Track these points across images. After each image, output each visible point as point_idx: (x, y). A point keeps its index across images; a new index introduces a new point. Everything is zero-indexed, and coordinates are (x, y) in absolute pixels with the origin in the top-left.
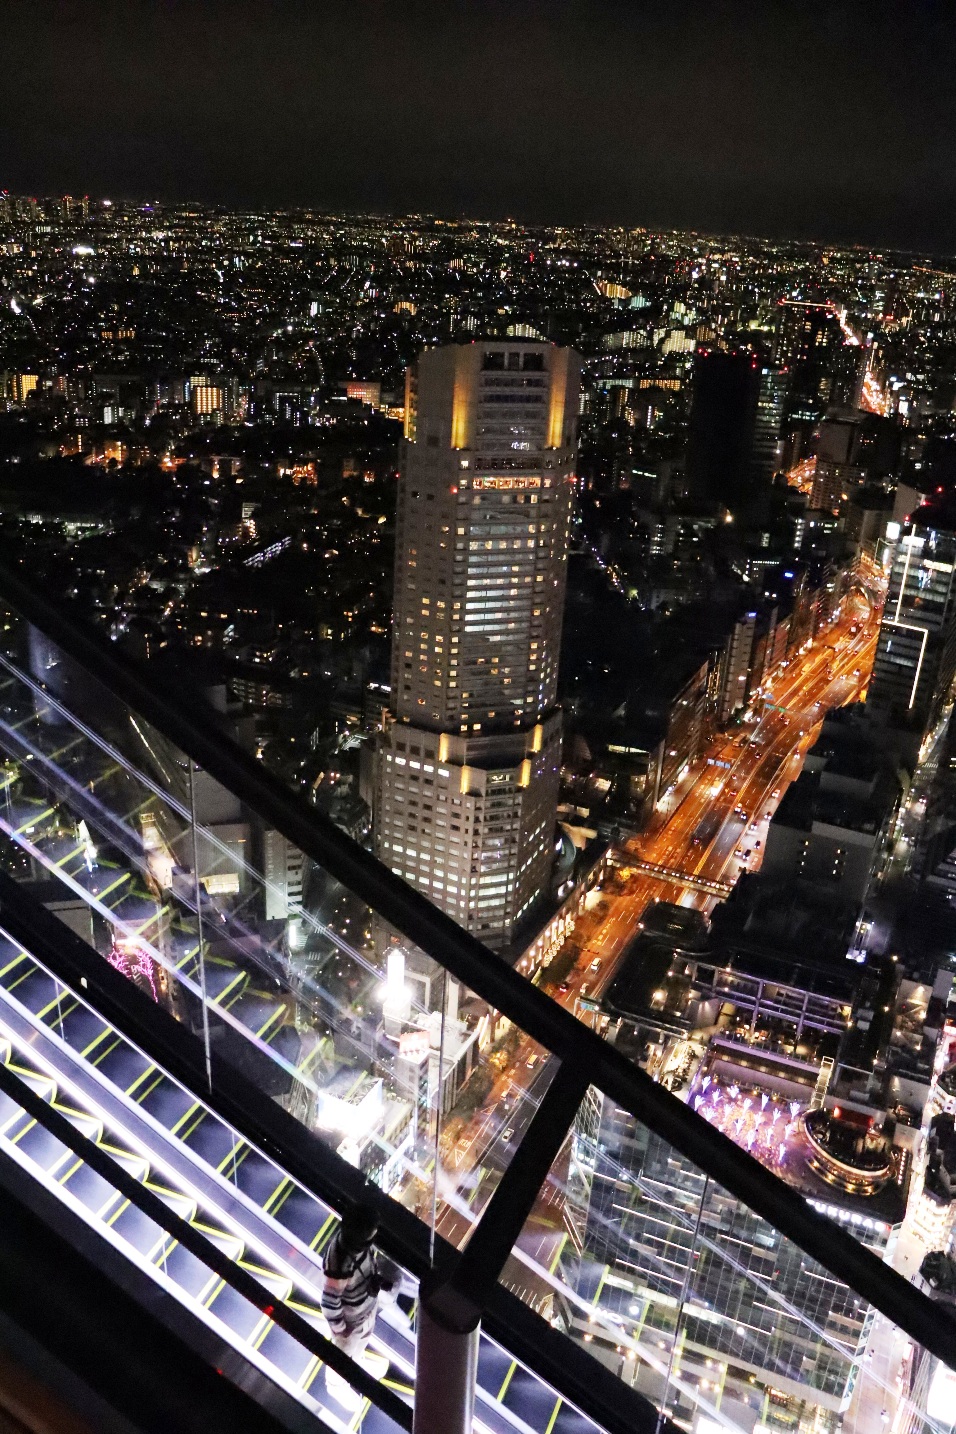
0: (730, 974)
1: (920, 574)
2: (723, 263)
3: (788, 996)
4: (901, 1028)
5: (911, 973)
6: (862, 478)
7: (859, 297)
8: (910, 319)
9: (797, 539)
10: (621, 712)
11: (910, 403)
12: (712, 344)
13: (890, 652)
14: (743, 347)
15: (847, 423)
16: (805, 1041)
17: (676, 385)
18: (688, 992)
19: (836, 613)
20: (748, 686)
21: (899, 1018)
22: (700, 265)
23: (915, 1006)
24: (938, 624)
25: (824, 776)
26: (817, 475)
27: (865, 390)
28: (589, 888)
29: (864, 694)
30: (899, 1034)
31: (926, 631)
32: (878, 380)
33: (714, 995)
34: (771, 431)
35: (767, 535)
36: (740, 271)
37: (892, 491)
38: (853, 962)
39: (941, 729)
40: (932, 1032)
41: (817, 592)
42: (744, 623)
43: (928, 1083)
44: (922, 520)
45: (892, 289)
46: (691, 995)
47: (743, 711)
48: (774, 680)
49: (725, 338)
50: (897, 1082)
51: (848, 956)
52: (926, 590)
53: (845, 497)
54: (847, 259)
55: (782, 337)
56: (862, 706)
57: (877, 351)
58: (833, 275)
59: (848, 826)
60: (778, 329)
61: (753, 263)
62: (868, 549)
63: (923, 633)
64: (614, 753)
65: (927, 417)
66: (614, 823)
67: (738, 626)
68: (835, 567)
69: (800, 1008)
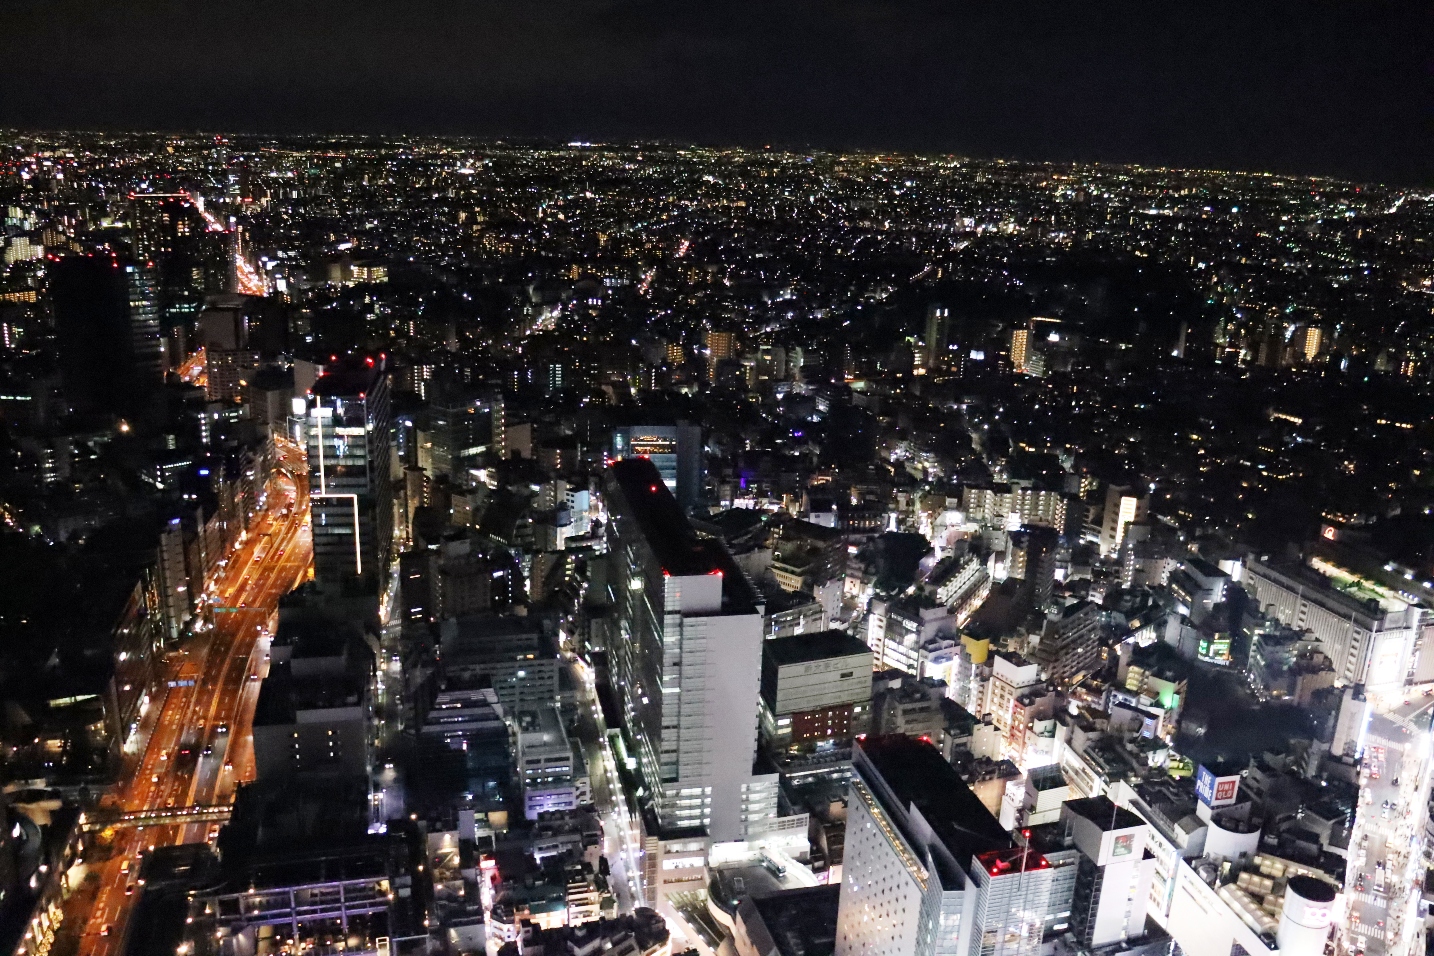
0: (256, 895)
1: (336, 442)
2: (56, 161)
3: (322, 894)
4: (441, 880)
5: (434, 826)
6: (256, 361)
7: (213, 182)
8: (269, 199)
9: (204, 434)
10: (55, 660)
11: (287, 279)
12: (64, 247)
13: (326, 525)
14: (100, 247)
15: (228, 309)
16: (353, 931)
17: (32, 297)
18: (215, 931)
19: (263, 499)
20: (191, 595)
21: (436, 872)
22: (29, 164)
23: (446, 855)
24: (365, 486)
25: (295, 664)
26: (210, 366)
27: (239, 274)
28: (69, 864)
29: (311, 572)
30: (439, 887)
31: (355, 497)
32: (250, 262)
33: (245, 924)
34: (150, 330)
35: (172, 437)
36: (78, 168)
37: (289, 368)
38: (376, 835)
39: (394, 585)
40: (470, 873)
41: (238, 483)
42: (170, 532)
43: (481, 922)
44: (325, 391)
45: (244, 172)
46: (219, 934)
47: (193, 621)
48: (216, 581)
49: (76, 240)
50: (453, 932)
51: (370, 832)
52: (346, 457)
53: (243, 383)
54: (194, 147)
55: (141, 231)
56: (312, 584)
57: (243, 234)
58: (181, 163)
59: (331, 706)
60: (134, 224)
61: (91, 159)
62: (279, 429)
63: (352, 499)
64: (58, 708)
65: (306, 292)
66: (79, 783)
67: (164, 537)
68: (251, 454)
69: (338, 901)
